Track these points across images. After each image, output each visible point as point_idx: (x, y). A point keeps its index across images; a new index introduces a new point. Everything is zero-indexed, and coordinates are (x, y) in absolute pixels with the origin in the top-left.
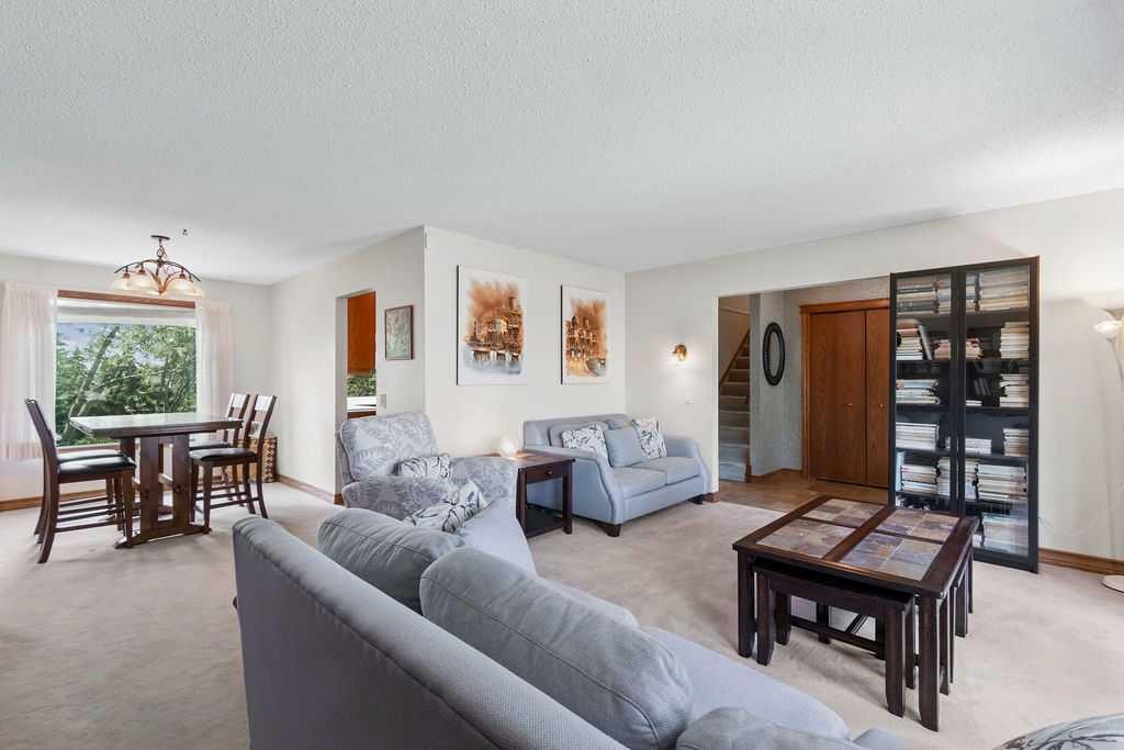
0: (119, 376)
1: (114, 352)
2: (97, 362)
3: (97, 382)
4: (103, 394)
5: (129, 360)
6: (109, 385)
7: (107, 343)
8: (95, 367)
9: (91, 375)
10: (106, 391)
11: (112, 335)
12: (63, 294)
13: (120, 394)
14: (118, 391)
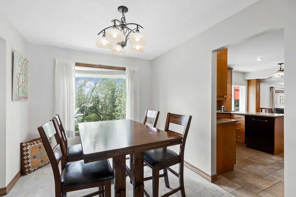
0: (95, 99)
1: (94, 94)
2: (91, 96)
3: (91, 101)
4: (92, 104)
5: (98, 95)
6: (93, 102)
7: (93, 91)
8: (90, 97)
9: (89, 99)
10: (93, 103)
11: (94, 89)
12: (77, 64)
13: (95, 104)
14: (95, 103)
